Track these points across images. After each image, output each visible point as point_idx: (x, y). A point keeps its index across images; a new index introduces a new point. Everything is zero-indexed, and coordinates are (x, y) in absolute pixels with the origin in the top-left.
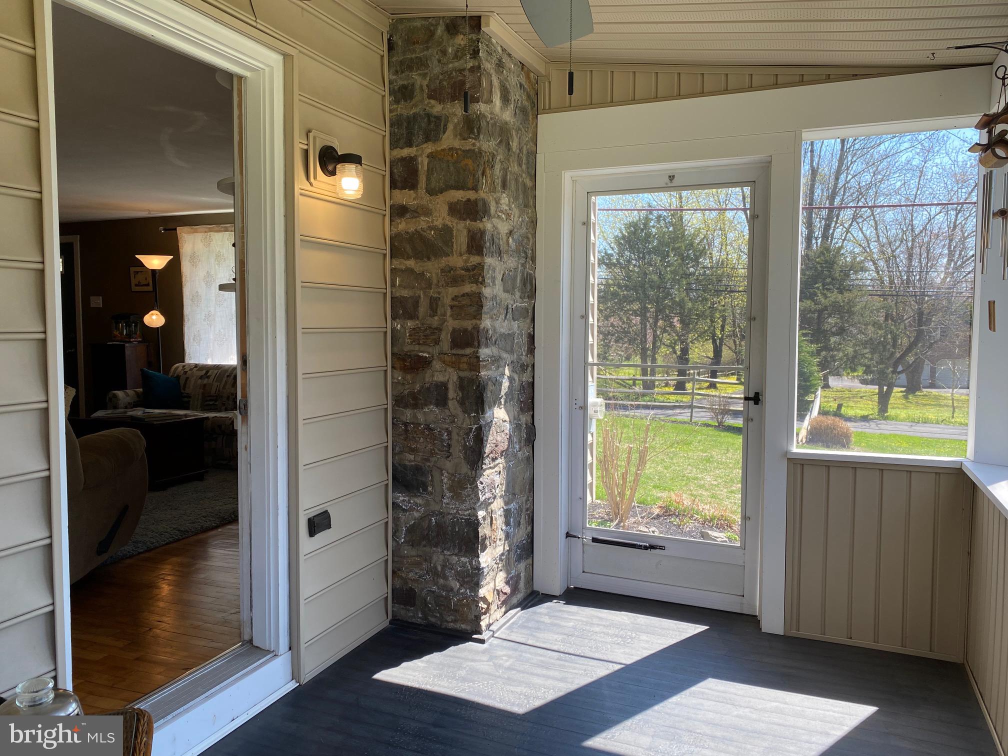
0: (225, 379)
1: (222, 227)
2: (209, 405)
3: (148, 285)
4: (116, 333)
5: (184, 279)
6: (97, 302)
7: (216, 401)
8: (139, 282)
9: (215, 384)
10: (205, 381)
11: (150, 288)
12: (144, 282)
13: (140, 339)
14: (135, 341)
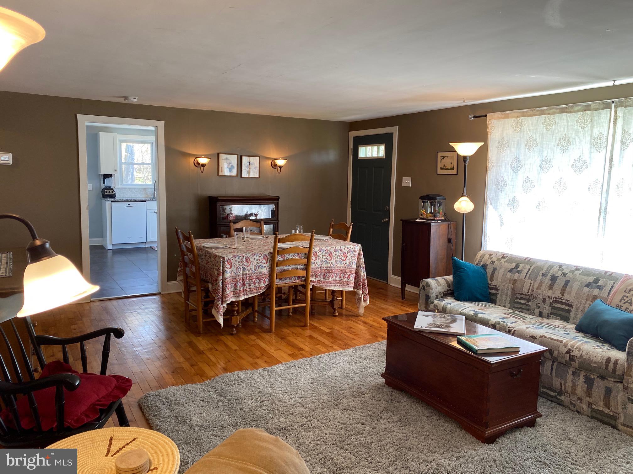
0: (540, 278)
1: (538, 111)
2: (520, 303)
3: (453, 169)
4: (423, 211)
5: (489, 164)
6: (407, 182)
7: (529, 300)
8: (444, 166)
9: (528, 282)
10: (516, 276)
11: (454, 172)
12: (450, 166)
13: (443, 218)
14: (439, 220)
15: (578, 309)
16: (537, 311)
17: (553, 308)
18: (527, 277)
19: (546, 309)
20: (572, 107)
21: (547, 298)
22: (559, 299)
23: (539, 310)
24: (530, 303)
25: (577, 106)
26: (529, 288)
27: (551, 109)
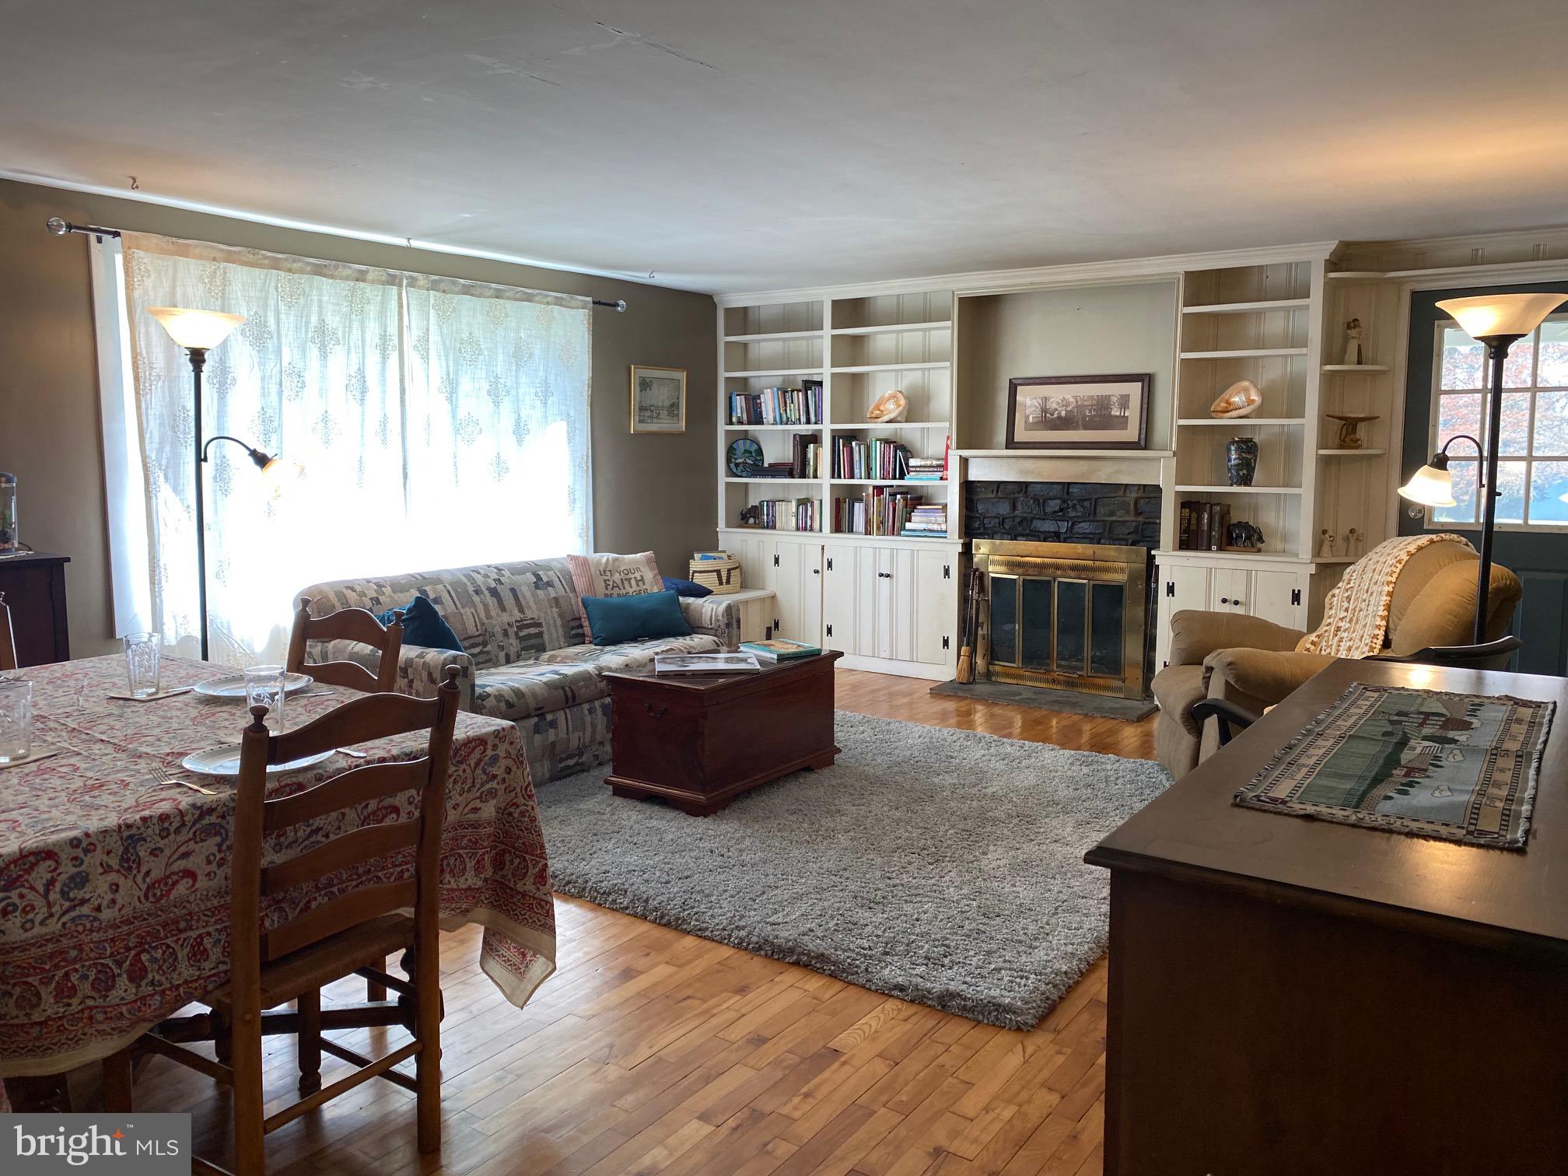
15: (549, 625)
16: (502, 655)
17: (521, 639)
18: (459, 606)
19: (514, 645)
20: (336, 267)
21: (507, 627)
22: (522, 621)
23: (504, 653)
24: (489, 648)
25: (345, 267)
26: (475, 622)
27: (294, 261)
